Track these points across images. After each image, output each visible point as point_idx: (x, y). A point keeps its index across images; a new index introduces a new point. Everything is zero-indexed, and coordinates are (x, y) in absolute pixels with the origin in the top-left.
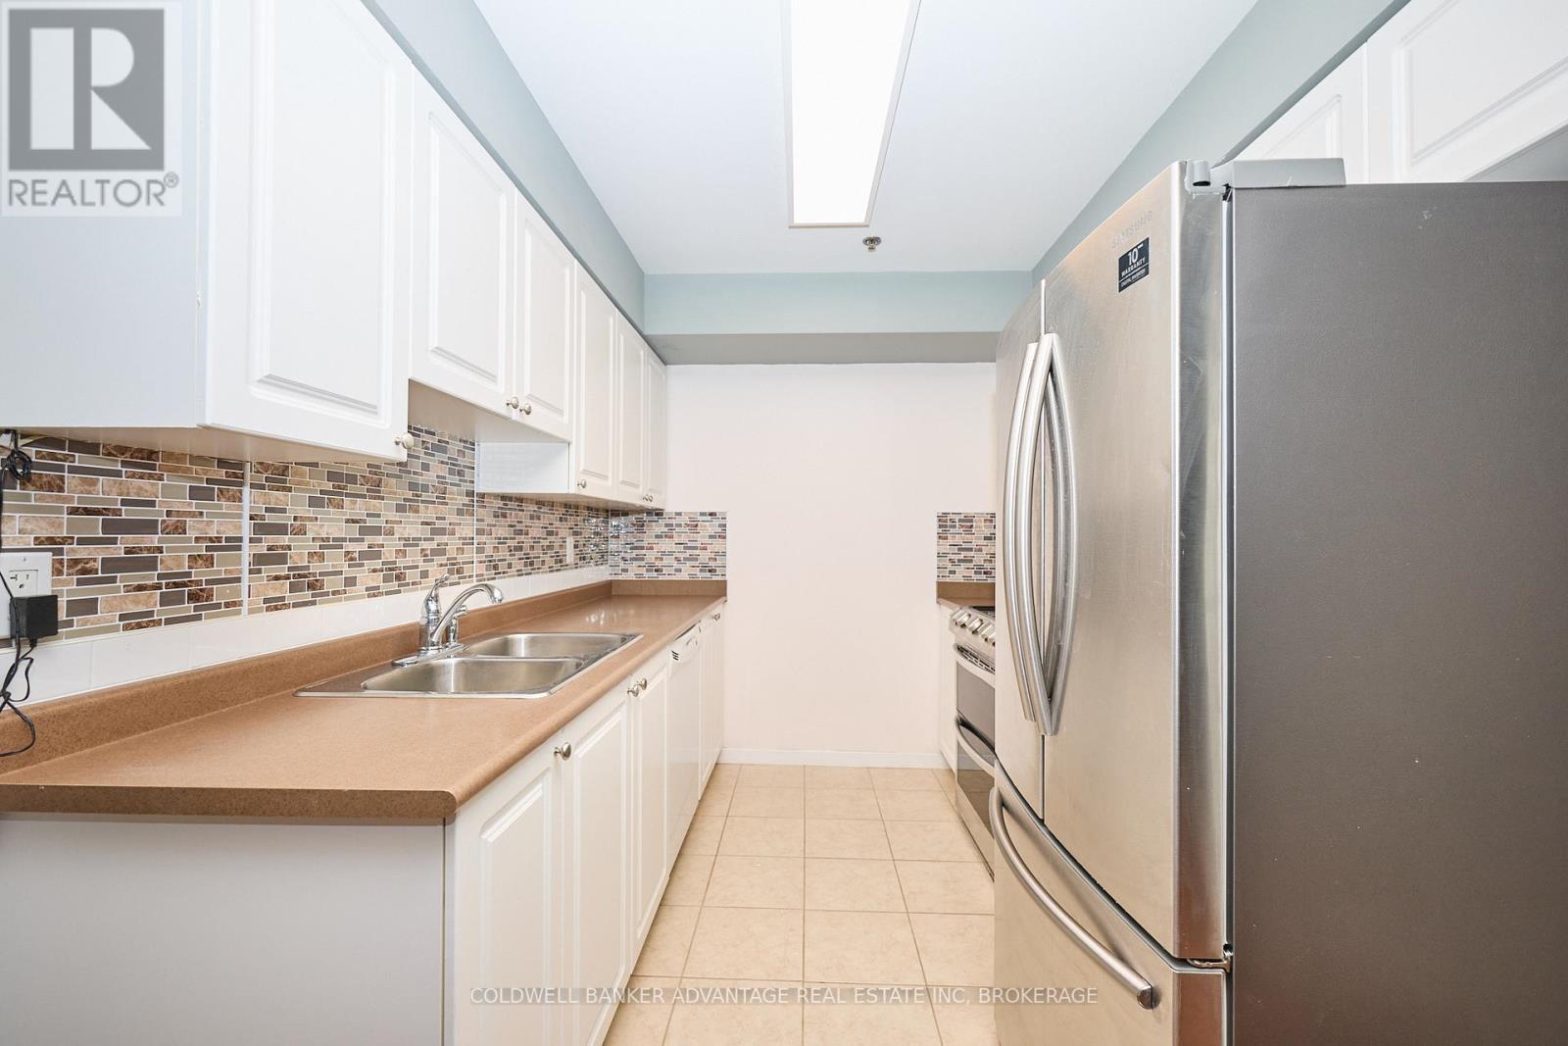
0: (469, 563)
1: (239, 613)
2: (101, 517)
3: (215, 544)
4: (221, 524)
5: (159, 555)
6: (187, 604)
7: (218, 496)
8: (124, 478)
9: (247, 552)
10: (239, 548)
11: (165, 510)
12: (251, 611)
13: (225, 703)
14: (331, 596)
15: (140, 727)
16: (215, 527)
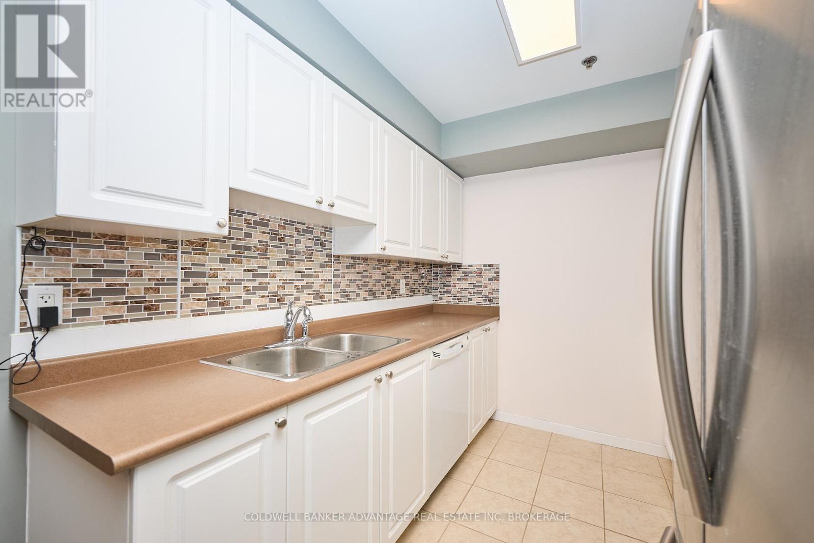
0: (329, 293)
1: (175, 317)
2: (92, 269)
3: (160, 282)
4: (164, 272)
5: (126, 287)
6: (143, 312)
7: (162, 258)
8: (105, 250)
9: (180, 285)
10: (176, 284)
11: (130, 265)
12: (182, 316)
13: (160, 363)
14: (234, 309)
15: (107, 373)
16: (160, 273)
